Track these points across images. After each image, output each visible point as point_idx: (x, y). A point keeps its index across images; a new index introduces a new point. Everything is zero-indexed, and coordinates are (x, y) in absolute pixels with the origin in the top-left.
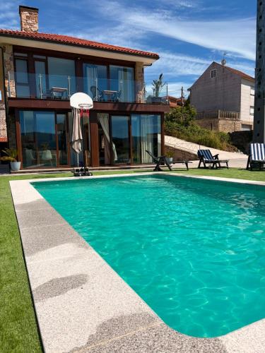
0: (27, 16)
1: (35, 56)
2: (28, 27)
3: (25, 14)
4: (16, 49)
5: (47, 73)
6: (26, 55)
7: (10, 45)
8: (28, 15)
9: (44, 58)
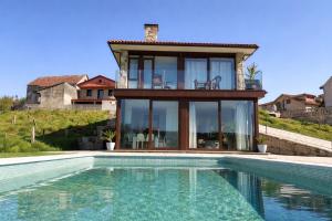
1: (144, 57)
2: (150, 38)
4: (131, 52)
5: (154, 68)
6: (138, 57)
7: (127, 50)
8: (150, 30)
9: (152, 57)
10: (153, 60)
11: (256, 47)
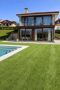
5: (28, 20)
7: (21, 16)
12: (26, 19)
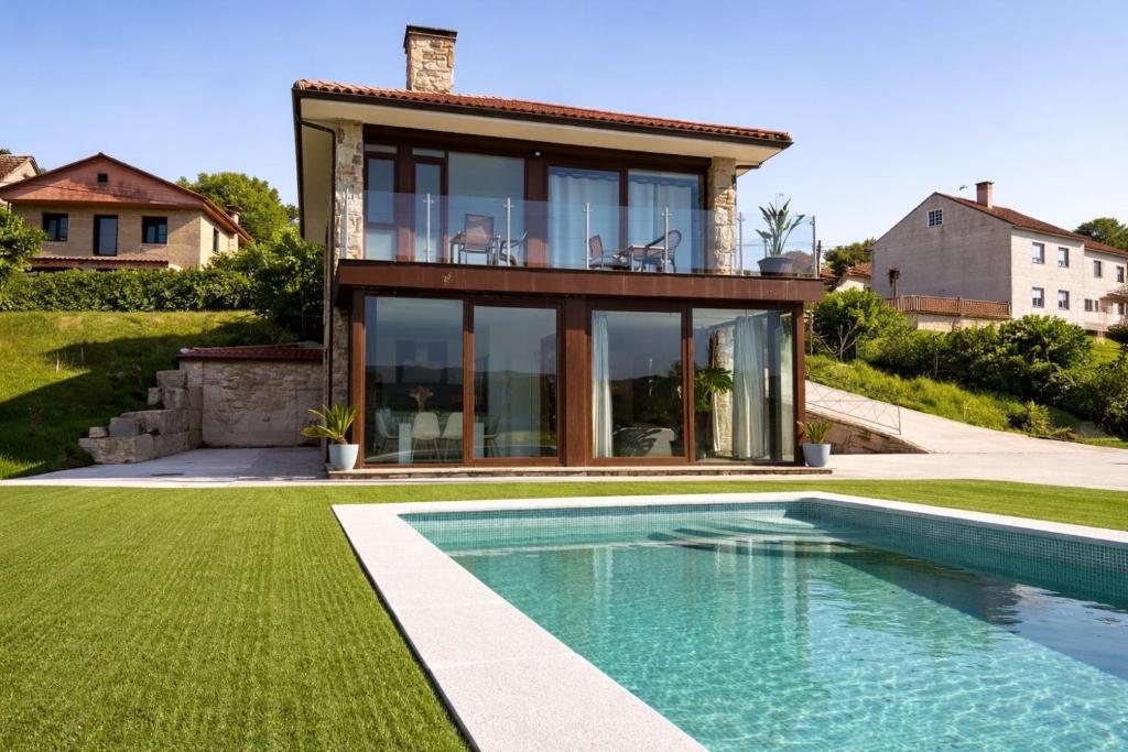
0: (426, 54)
1: (416, 152)
2: (427, 79)
3: (422, 46)
4: (372, 133)
5: (444, 191)
6: (392, 150)
7: (357, 124)
8: (429, 49)
9: (440, 154)
10: (443, 164)
11: (782, 142)
12: (426, 174)
